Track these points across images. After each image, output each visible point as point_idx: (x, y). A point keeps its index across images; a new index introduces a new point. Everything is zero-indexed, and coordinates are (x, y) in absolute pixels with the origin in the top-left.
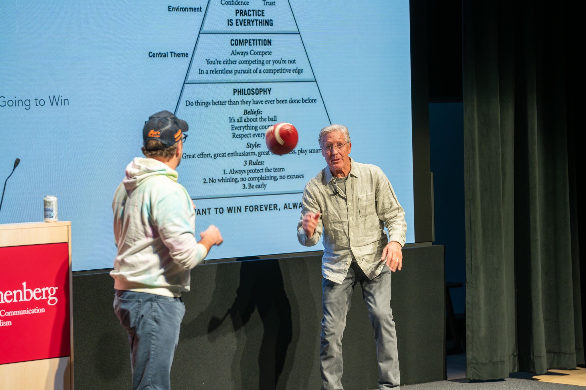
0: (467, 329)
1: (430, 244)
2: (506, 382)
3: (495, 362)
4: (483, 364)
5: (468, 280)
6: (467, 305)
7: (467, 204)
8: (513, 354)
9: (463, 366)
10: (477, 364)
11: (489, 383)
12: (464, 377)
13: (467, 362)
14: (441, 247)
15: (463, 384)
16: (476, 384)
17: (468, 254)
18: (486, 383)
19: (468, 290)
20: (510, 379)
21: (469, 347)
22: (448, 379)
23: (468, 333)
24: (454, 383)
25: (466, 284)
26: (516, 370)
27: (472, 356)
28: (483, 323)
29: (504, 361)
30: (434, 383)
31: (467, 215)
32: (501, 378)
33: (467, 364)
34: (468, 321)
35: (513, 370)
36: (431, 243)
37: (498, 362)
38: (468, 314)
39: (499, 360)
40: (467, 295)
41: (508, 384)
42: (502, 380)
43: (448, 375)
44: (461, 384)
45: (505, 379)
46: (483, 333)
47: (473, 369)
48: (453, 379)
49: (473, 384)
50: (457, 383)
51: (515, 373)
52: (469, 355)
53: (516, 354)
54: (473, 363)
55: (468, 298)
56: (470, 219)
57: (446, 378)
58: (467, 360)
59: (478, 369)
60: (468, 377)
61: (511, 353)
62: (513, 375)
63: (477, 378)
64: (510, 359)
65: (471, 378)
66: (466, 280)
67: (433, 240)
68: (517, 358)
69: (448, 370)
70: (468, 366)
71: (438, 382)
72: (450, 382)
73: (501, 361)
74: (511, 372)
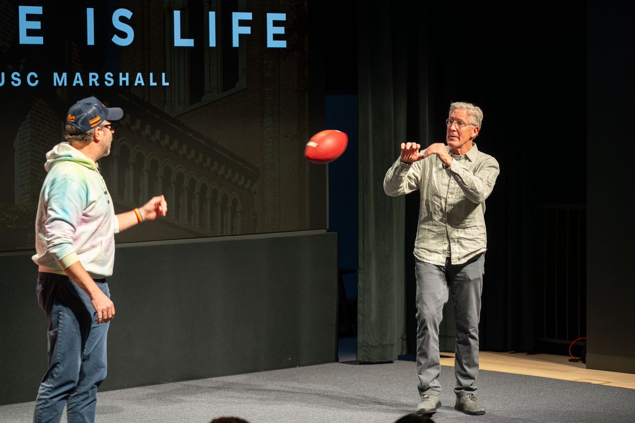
0: (358, 313)
1: (324, 231)
2: (394, 364)
3: (385, 345)
4: (373, 346)
5: (360, 267)
6: (359, 291)
7: (360, 193)
8: (402, 338)
9: (354, 349)
10: (367, 347)
11: (378, 365)
12: (354, 359)
13: (358, 345)
14: (335, 234)
15: (354, 365)
16: (366, 366)
17: (360, 242)
18: (376, 365)
19: (360, 276)
20: (397, 361)
21: (360, 331)
22: (339, 361)
23: (360, 317)
24: (345, 365)
25: (359, 270)
26: (404, 353)
27: (363, 339)
28: (374, 308)
29: (393, 345)
30: (326, 365)
31: (360, 204)
32: (390, 360)
33: (358, 347)
34: (360, 306)
35: (401, 353)
36: (326, 230)
37: (387, 345)
38: (360, 299)
39: (388, 343)
40: (359, 281)
41: (396, 366)
42: (391, 362)
43: (339, 358)
44: (351, 366)
45: (394, 361)
46: (374, 317)
47: (364, 352)
48: (344, 361)
49: (363, 366)
50: (348, 365)
51: (404, 355)
52: (360, 338)
53: (404, 337)
54: (363, 346)
55: (360, 284)
56: (364, 208)
57: (337, 360)
58: (358, 343)
59: (368, 352)
60: (358, 360)
61: (400, 336)
62: (401, 358)
63: (367, 360)
64: (398, 343)
65: (361, 360)
66: (358, 266)
67: (328, 228)
68: (405, 341)
69: (339, 353)
70: (358, 349)
71: (330, 364)
72: (341, 364)
73: (390, 345)
74: (400, 354)
